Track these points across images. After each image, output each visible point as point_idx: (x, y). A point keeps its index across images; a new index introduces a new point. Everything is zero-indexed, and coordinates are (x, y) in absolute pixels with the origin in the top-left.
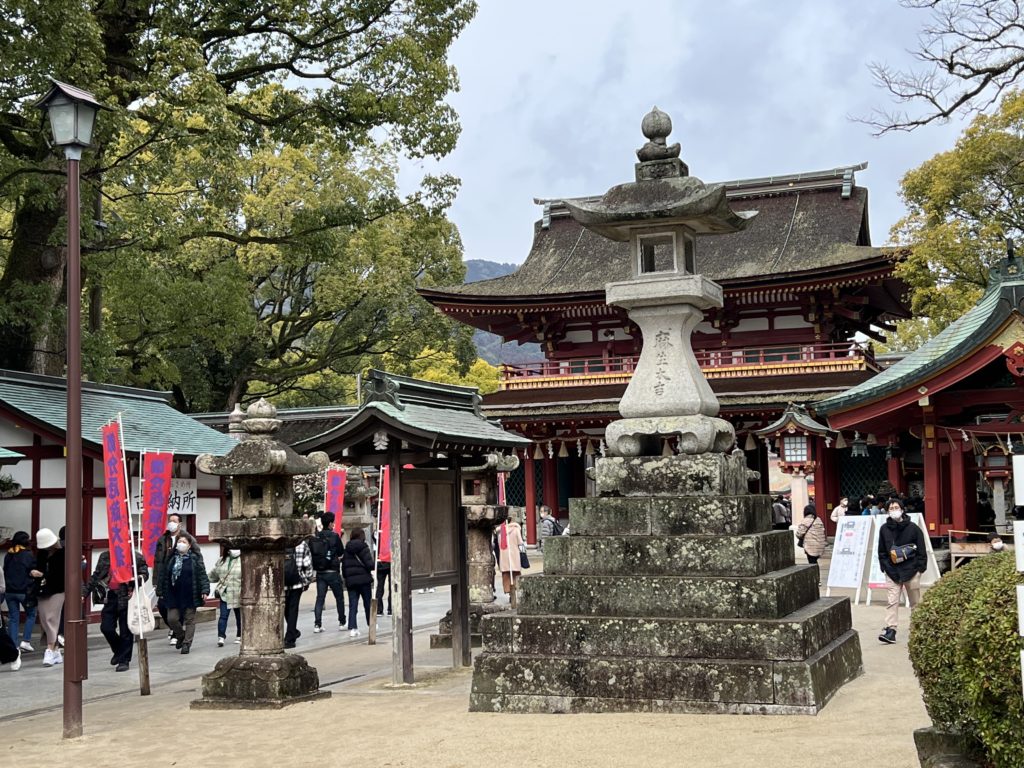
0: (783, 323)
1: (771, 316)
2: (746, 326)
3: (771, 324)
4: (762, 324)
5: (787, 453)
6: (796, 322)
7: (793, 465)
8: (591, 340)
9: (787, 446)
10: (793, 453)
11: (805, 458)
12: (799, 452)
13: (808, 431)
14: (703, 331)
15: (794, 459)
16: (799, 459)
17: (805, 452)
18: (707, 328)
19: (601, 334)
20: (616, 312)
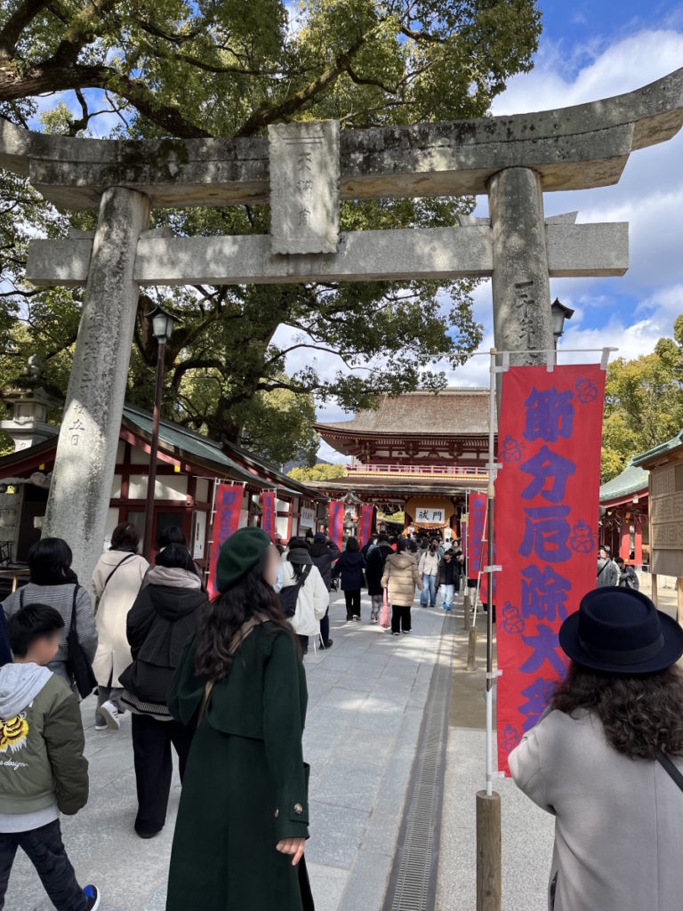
1: (478, 452)
3: (478, 456)
4: (473, 456)
8: (389, 456)
18: (446, 455)
19: (395, 454)
20: (404, 443)
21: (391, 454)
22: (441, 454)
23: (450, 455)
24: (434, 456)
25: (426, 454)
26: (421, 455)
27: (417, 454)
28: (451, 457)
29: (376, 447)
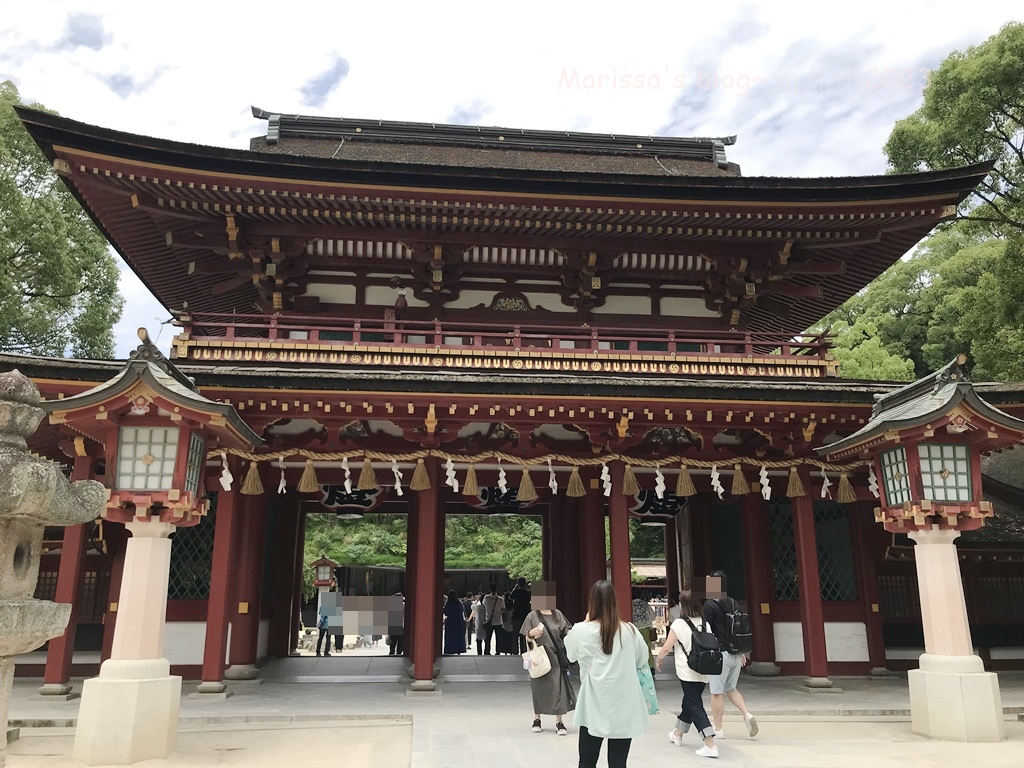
0: (671, 307)
1: (656, 297)
2: (615, 305)
3: (656, 306)
4: (641, 306)
5: (926, 480)
6: (696, 308)
7: (945, 511)
8: (353, 301)
9: (924, 466)
10: (938, 481)
11: (964, 496)
12: (951, 481)
13: (998, 430)
14: (547, 306)
15: (940, 496)
16: (952, 496)
17: (963, 481)
18: (553, 303)
19: (377, 296)
20: (409, 253)
21: (361, 295)
22: (535, 299)
23: (566, 301)
24: (511, 304)
25: (486, 298)
26: (468, 299)
27: (455, 297)
28: (571, 309)
29: (307, 266)
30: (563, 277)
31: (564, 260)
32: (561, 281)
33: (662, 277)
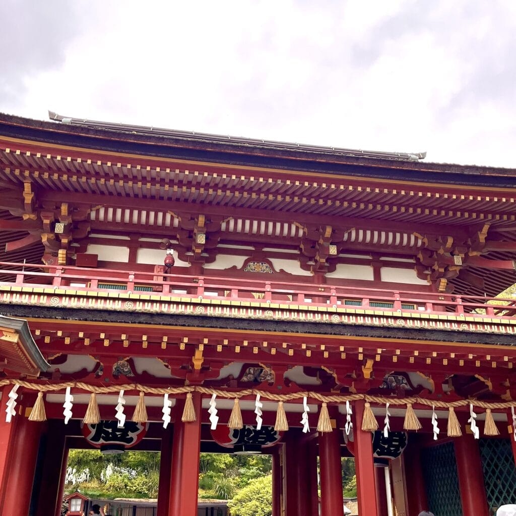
0: (389, 275)
1: (377, 265)
3: (377, 274)
6: (409, 277)
8: (126, 261)
14: (288, 270)
18: (294, 268)
19: (148, 257)
20: (176, 222)
22: (279, 264)
23: (304, 267)
24: (258, 267)
27: (212, 260)
28: (308, 274)
29: (89, 229)
30: (302, 246)
31: (304, 233)
32: (300, 250)
33: (383, 250)
